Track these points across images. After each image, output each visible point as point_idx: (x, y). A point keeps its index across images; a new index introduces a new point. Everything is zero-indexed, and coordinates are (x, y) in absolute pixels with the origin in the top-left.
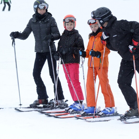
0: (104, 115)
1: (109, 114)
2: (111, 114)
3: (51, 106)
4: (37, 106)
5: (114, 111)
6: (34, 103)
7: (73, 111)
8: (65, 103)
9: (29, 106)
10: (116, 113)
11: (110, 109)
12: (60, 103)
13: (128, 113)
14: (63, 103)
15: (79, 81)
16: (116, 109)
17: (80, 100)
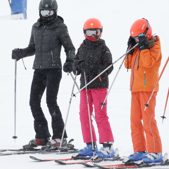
0: (144, 164)
3: (47, 148)
4: (34, 148)
5: (162, 158)
6: (29, 143)
7: (97, 158)
8: (70, 143)
9: (23, 148)
11: (155, 155)
14: (65, 143)
15: (107, 115)
17: (108, 142)
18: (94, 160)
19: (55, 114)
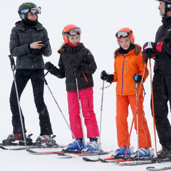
0: (137, 158)
1: (143, 157)
2: (145, 158)
3: (38, 143)
5: (150, 153)
6: (8, 138)
8: (53, 139)
9: (2, 143)
10: (152, 156)
11: (145, 150)
12: (48, 139)
13: (161, 154)
16: (152, 150)
17: (95, 137)
18: (85, 152)
19: (44, 112)
